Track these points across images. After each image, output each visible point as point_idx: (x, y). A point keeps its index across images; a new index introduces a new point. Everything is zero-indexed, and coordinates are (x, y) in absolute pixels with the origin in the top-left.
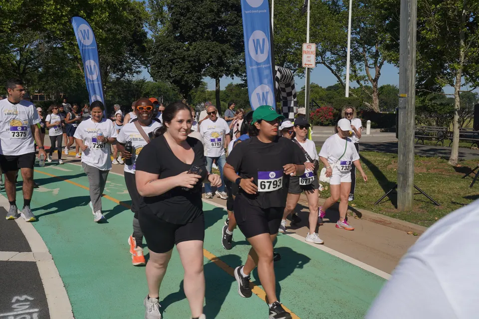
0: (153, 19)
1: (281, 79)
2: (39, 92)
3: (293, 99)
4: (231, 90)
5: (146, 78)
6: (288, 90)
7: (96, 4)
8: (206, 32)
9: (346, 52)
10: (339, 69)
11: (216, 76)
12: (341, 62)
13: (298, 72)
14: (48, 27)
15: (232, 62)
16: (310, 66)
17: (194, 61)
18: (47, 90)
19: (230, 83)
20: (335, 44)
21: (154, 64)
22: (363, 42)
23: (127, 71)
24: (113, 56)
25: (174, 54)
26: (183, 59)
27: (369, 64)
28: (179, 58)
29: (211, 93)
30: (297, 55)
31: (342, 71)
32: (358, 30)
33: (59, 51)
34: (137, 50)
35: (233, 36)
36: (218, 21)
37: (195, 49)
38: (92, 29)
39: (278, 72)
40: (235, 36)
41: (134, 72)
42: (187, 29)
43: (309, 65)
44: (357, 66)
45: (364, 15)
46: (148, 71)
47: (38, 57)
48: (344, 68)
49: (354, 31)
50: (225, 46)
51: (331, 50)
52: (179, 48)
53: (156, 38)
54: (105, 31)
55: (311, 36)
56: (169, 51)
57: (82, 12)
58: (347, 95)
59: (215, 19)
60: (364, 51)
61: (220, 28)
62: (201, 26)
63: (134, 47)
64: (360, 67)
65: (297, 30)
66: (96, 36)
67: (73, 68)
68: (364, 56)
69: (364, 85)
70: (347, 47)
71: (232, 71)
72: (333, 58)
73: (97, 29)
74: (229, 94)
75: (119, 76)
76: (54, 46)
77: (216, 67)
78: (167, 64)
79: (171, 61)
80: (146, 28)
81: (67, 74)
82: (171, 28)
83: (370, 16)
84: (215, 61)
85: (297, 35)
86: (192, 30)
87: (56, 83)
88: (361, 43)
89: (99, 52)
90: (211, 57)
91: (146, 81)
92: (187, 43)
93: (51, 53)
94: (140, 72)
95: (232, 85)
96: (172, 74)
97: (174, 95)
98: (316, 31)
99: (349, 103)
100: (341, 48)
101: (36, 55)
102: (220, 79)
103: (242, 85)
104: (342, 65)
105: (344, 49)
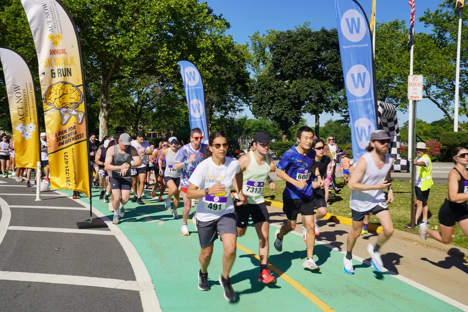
0: (255, 60)
1: (383, 114)
2: (152, 131)
3: (396, 134)
4: (331, 126)
6: (391, 124)
8: (306, 71)
9: (455, 86)
10: (445, 103)
11: (316, 112)
12: (448, 95)
13: (401, 106)
14: (161, 71)
15: (332, 99)
16: (416, 99)
17: (295, 98)
18: (159, 128)
20: (442, 77)
21: (255, 102)
23: (230, 110)
24: (217, 95)
25: (275, 92)
26: (284, 97)
28: (280, 96)
30: (399, 90)
31: (450, 104)
33: (171, 93)
34: (240, 89)
35: (333, 73)
36: (318, 59)
37: (295, 87)
38: (199, 71)
39: (380, 107)
40: (335, 73)
41: (237, 110)
42: (287, 68)
43: (415, 97)
46: (250, 109)
47: (152, 98)
48: (451, 102)
49: (463, 63)
50: (325, 83)
51: (437, 83)
52: (280, 86)
53: (258, 77)
54: (211, 72)
55: (415, 70)
56: (270, 89)
58: (456, 130)
59: (315, 58)
61: (320, 66)
62: (301, 65)
63: (237, 87)
65: (399, 65)
66: (202, 77)
67: (182, 108)
70: (455, 80)
71: (332, 107)
72: (439, 92)
73: (203, 71)
74: (329, 131)
75: (223, 114)
76: (167, 88)
77: (316, 104)
78: (268, 102)
79: (272, 98)
80: (249, 69)
81: (177, 114)
82: (272, 68)
84: (314, 98)
85: (400, 69)
86: (292, 68)
87: (167, 122)
89: (205, 92)
90: (311, 94)
91: (248, 119)
92: (287, 81)
93: (164, 95)
94: (242, 110)
95: (332, 121)
96: (272, 111)
97: (275, 132)
98: (420, 65)
99: (459, 138)
100: (448, 81)
101: (151, 97)
102: (320, 115)
103: (341, 121)
104: (449, 99)
105: (451, 82)
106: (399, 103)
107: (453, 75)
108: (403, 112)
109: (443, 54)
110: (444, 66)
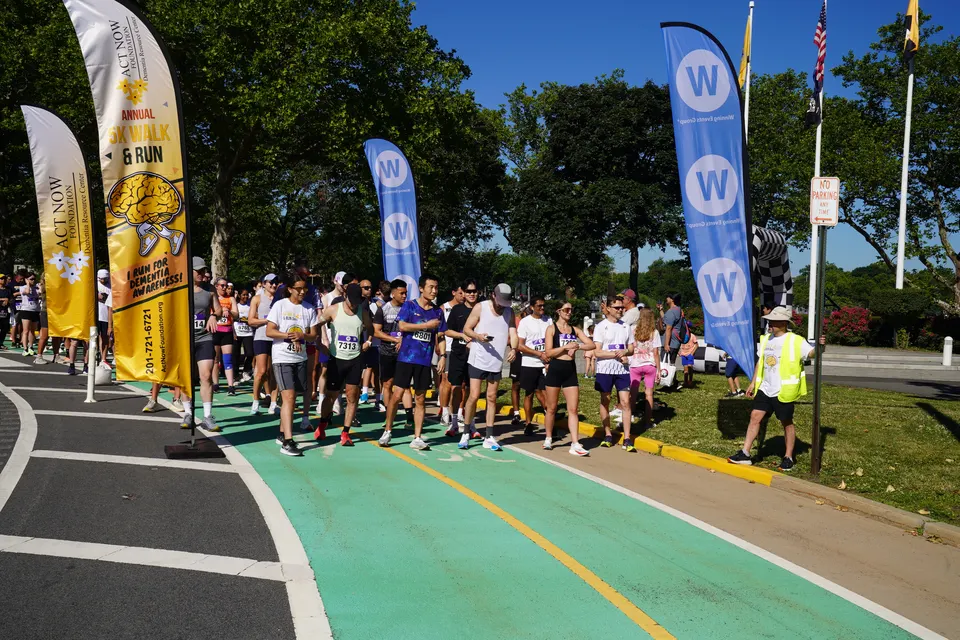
0: (517, 140)
1: (762, 251)
3: (785, 289)
4: (660, 272)
5: (500, 247)
6: (776, 272)
8: (615, 164)
9: (899, 201)
10: (881, 234)
11: (632, 245)
12: (885, 219)
13: (796, 238)
14: (335, 156)
15: (663, 219)
16: (826, 223)
17: (592, 215)
18: (326, 268)
19: (657, 259)
20: (875, 184)
21: (516, 221)
22: (934, 179)
23: (466, 235)
24: (442, 207)
25: (553, 202)
26: (571, 213)
27: (946, 222)
28: (563, 211)
29: (621, 278)
30: (793, 206)
31: (888, 236)
32: (924, 155)
33: (351, 199)
34: (486, 197)
35: (666, 170)
36: (639, 141)
37: (593, 193)
38: (408, 158)
39: (756, 238)
40: (670, 169)
41: (480, 237)
42: (579, 158)
43: (823, 220)
44: (922, 227)
45: (939, 127)
46: (505, 235)
47: (316, 210)
48: (892, 231)
49: (916, 158)
50: (650, 189)
51: (865, 195)
52: (563, 192)
53: (522, 174)
54: (431, 162)
55: (822, 168)
56: (544, 197)
58: (899, 285)
59: (633, 139)
60: (937, 197)
61: (642, 155)
62: (606, 152)
63: (481, 191)
64: (928, 229)
65: (794, 158)
66: (415, 170)
68: (936, 207)
69: (935, 265)
70: (899, 190)
71: (663, 234)
72: (869, 212)
73: (416, 159)
74: (655, 281)
75: (452, 244)
76: (344, 191)
77: (631, 227)
78: (540, 222)
79: (547, 215)
80: (504, 158)
81: (364, 240)
82: (550, 156)
83: (951, 128)
84: (630, 216)
85: (795, 166)
86: (589, 158)
88: (929, 181)
89: (418, 200)
90: (622, 208)
91: (500, 254)
92: (578, 183)
93: (338, 203)
94: (489, 236)
95: (662, 262)
96: (548, 239)
97: (551, 280)
98: (834, 160)
99: (904, 301)
100: (886, 191)
101: (313, 207)
102: (639, 249)
103: (680, 263)
104: (887, 226)
105: (892, 194)
106: (793, 230)
107: (895, 180)
108: (799, 249)
109: (877, 140)
110: (878, 161)
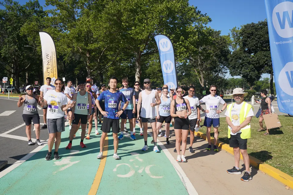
7: (190, 31)
11: (271, 73)
17: (256, 64)
21: (231, 67)
25: (243, 60)
26: (249, 63)
28: (247, 63)
42: (251, 45)
52: (247, 57)
56: (240, 58)
57: (182, 37)
62: (260, 43)
63: (222, 59)
78: (239, 66)
79: (241, 64)
82: (242, 46)
86: (255, 45)
92: (252, 54)
96: (242, 72)
